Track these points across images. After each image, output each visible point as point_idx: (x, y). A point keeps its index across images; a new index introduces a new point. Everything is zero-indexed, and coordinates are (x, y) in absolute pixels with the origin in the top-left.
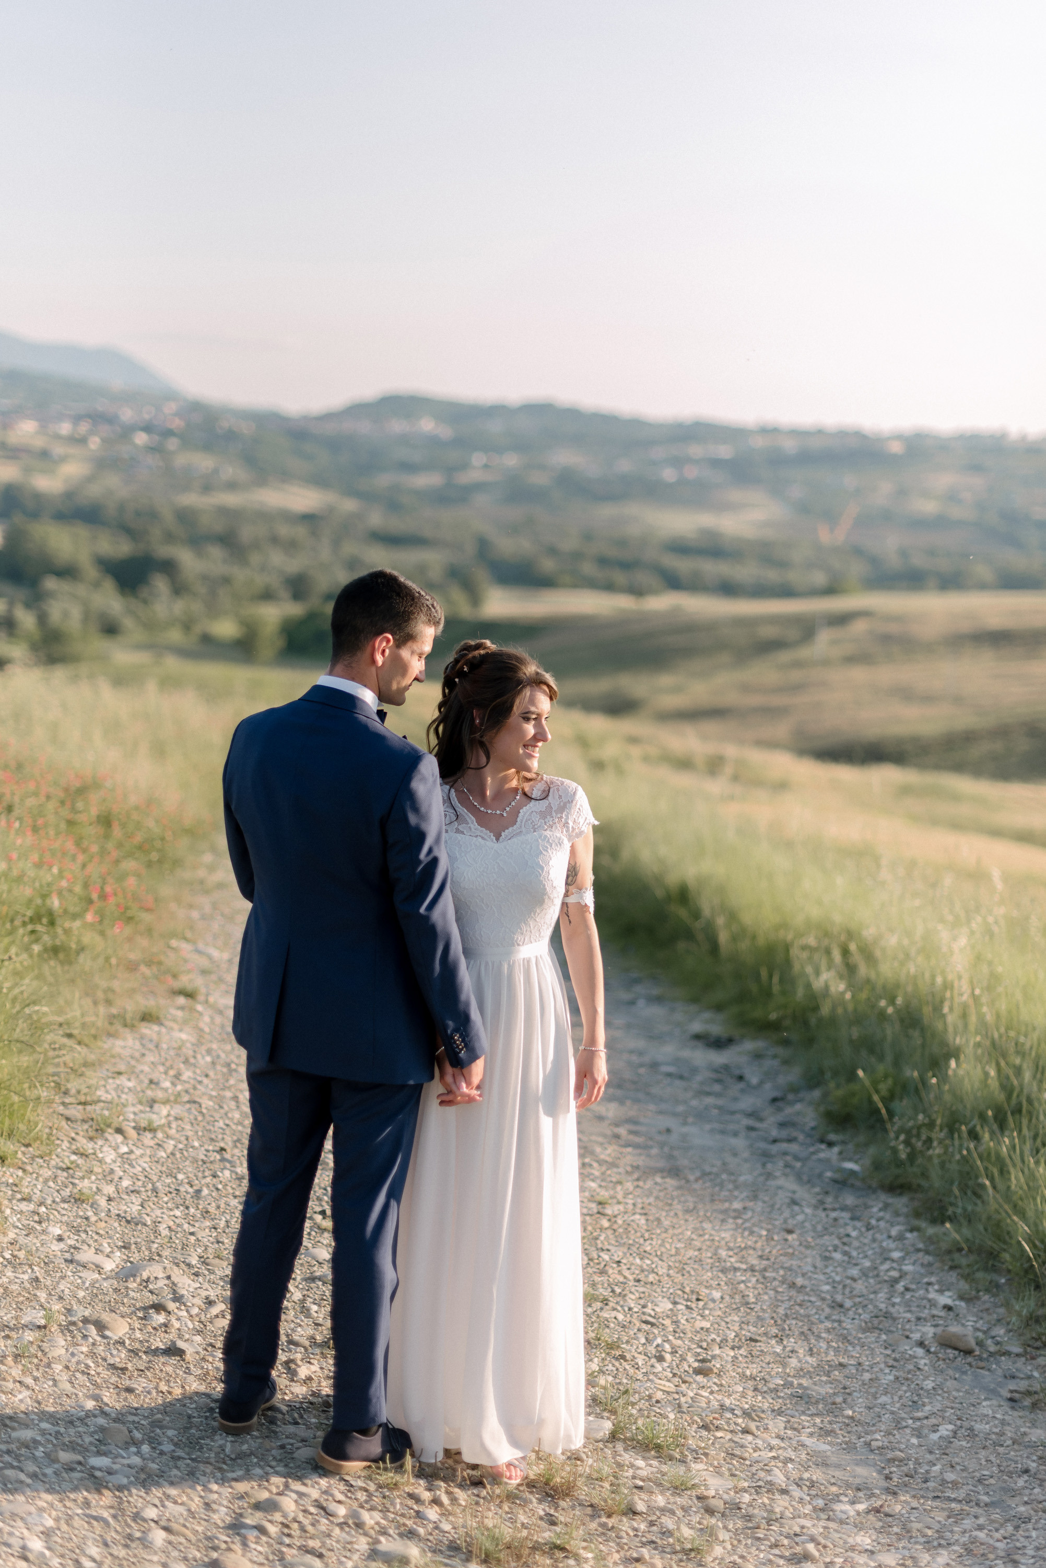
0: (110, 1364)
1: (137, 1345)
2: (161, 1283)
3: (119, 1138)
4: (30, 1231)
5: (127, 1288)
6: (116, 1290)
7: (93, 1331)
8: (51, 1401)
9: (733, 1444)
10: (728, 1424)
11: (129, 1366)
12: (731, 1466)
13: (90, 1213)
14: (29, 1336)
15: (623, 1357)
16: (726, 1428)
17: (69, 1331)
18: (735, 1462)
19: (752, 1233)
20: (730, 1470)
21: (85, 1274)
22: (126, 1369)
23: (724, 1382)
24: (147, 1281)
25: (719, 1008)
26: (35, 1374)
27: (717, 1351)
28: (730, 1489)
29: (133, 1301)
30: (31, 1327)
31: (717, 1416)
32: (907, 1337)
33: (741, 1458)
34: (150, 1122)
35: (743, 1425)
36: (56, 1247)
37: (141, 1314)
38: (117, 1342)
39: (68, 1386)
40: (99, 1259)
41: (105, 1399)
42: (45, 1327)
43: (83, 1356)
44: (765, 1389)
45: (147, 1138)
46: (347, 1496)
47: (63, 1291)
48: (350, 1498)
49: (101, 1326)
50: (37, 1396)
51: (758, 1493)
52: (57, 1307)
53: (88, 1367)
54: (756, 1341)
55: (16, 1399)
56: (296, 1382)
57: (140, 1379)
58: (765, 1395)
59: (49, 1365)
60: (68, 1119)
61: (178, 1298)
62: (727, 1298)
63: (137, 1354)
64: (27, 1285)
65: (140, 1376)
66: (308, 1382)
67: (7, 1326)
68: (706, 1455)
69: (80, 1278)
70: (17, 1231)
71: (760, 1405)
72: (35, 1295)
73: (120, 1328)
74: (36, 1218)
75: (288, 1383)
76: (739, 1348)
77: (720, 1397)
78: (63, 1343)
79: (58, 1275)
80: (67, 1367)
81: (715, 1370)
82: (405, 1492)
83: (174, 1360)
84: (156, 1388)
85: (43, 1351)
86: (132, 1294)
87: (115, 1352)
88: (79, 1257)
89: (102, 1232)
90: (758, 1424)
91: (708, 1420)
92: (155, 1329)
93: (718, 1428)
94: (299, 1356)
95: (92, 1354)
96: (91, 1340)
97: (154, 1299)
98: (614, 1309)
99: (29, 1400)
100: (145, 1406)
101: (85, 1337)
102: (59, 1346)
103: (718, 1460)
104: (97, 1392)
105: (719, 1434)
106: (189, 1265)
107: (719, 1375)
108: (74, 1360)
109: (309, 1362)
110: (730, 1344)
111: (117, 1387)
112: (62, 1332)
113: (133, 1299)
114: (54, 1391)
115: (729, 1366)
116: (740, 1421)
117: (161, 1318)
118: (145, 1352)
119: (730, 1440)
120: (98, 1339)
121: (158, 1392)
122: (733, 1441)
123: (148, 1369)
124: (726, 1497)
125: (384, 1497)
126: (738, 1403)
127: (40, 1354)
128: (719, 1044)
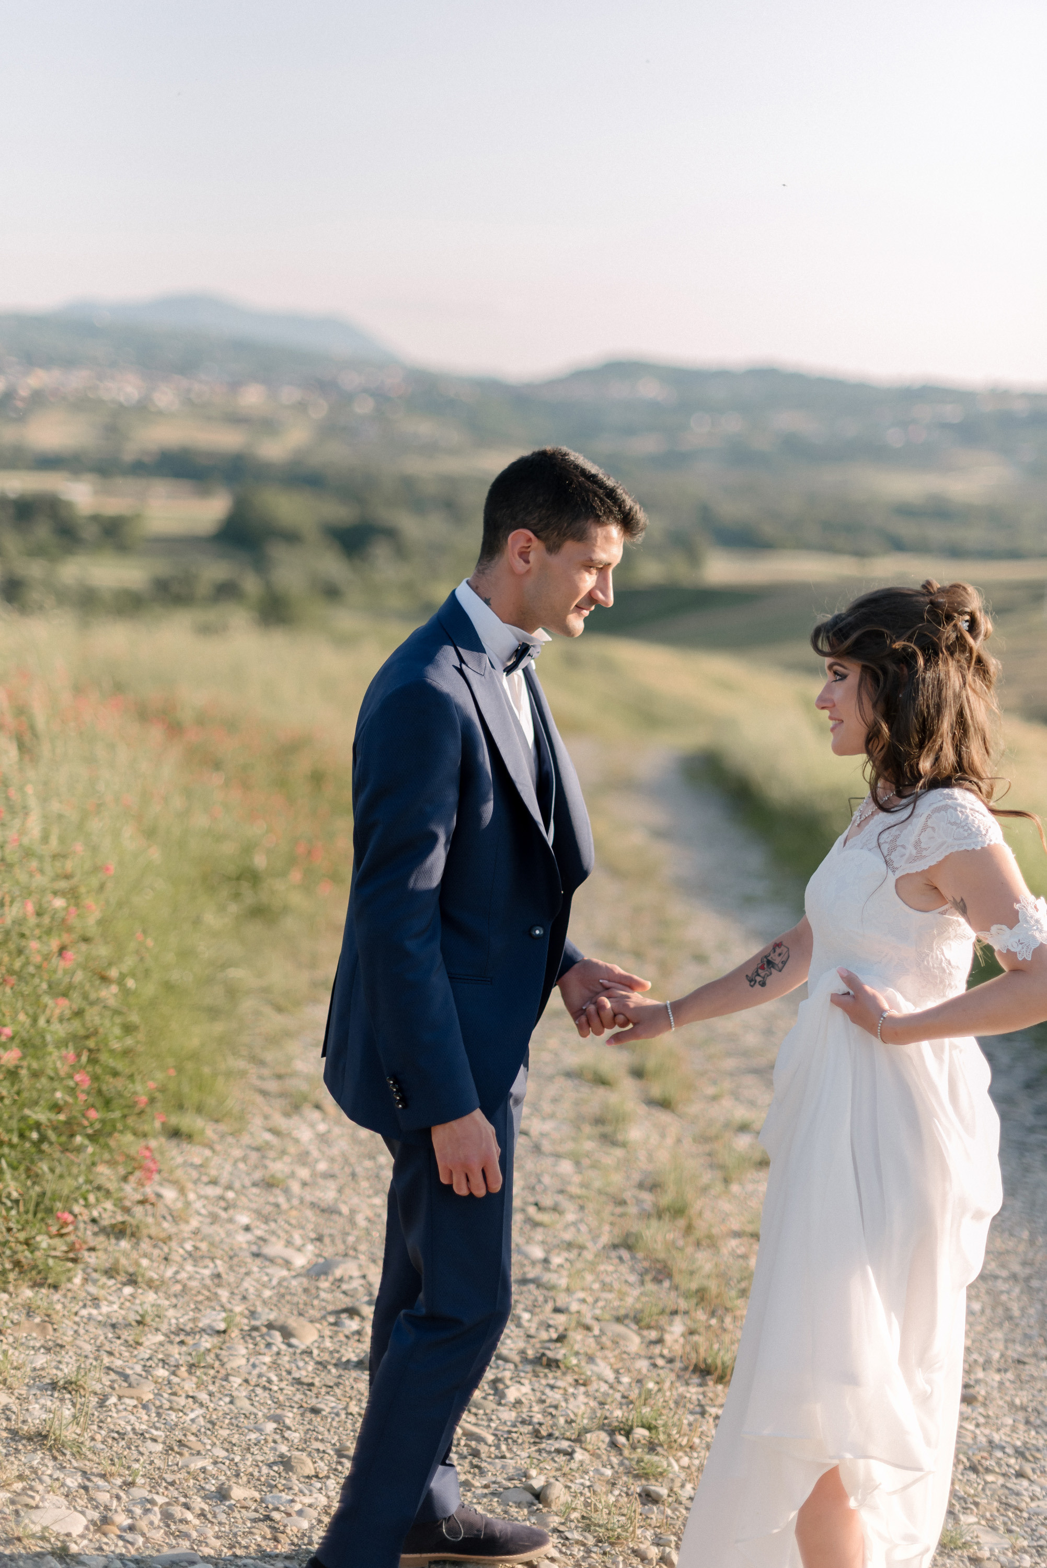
0: (294, 1379)
1: (326, 1357)
2: (356, 1283)
3: (317, 1115)
4: (214, 1219)
5: (318, 1288)
6: (306, 1290)
7: (277, 1337)
8: (227, 1421)
9: (1007, 1492)
10: (999, 1464)
11: (317, 1381)
12: (1006, 1519)
13: (281, 1200)
14: (207, 1342)
16: (997, 1470)
17: (253, 1338)
18: (1010, 1514)
19: (1011, 1235)
20: (1005, 1524)
21: (272, 1270)
22: (312, 1384)
23: (991, 1413)
24: (341, 1280)
26: (211, 1388)
27: (980, 1374)
28: (1007, 1549)
29: (324, 1304)
30: (209, 1331)
31: (985, 1454)
33: (1017, 1508)
35: (1017, 1468)
36: (242, 1238)
37: (332, 1319)
38: (303, 1352)
39: (246, 1403)
40: (289, 1253)
41: (288, 1422)
42: (224, 1332)
43: (265, 1368)
44: (1038, 1422)
46: (561, 1552)
47: (247, 1290)
48: (565, 1554)
49: (287, 1333)
50: (211, 1417)
51: (1040, 1555)
52: (238, 1308)
53: (270, 1381)
54: (1024, 1363)
55: (188, 1418)
56: (504, 1405)
57: (328, 1397)
58: (1041, 1431)
59: (226, 1378)
60: (263, 1093)
62: (988, 1312)
63: (325, 1367)
64: (208, 1282)
65: (328, 1393)
66: (517, 1405)
67: (182, 1330)
68: (976, 1504)
69: (267, 1274)
70: (200, 1219)
71: (1034, 1442)
72: (216, 1294)
73: (308, 1336)
74: (223, 1204)
75: (494, 1406)
76: (1006, 1371)
77: (987, 1431)
78: (243, 1351)
79: (243, 1270)
80: (246, 1381)
81: (980, 1399)
82: (629, 1548)
84: (345, 1408)
85: (220, 1360)
86: (323, 1295)
87: (301, 1364)
88: (268, 1250)
89: (293, 1221)
90: (1034, 1466)
91: (975, 1459)
92: (347, 1337)
93: (988, 1470)
94: (508, 1374)
95: (275, 1365)
96: (275, 1349)
97: (346, 1302)
99: (201, 1419)
100: (333, 1430)
101: (269, 1345)
102: (239, 1355)
103: (991, 1511)
104: (279, 1411)
105: (990, 1478)
107: (984, 1405)
108: (255, 1372)
109: (519, 1382)
110: (995, 1365)
111: (301, 1407)
112: (243, 1338)
113: (323, 1300)
114: (231, 1410)
115: (995, 1394)
116: (1012, 1461)
117: (354, 1325)
118: (336, 1365)
119: (1003, 1486)
120: (283, 1347)
121: (347, 1414)
122: (1007, 1487)
123: (337, 1385)
124: (1003, 1559)
125: (605, 1553)
126: (1008, 1439)
127: (217, 1364)
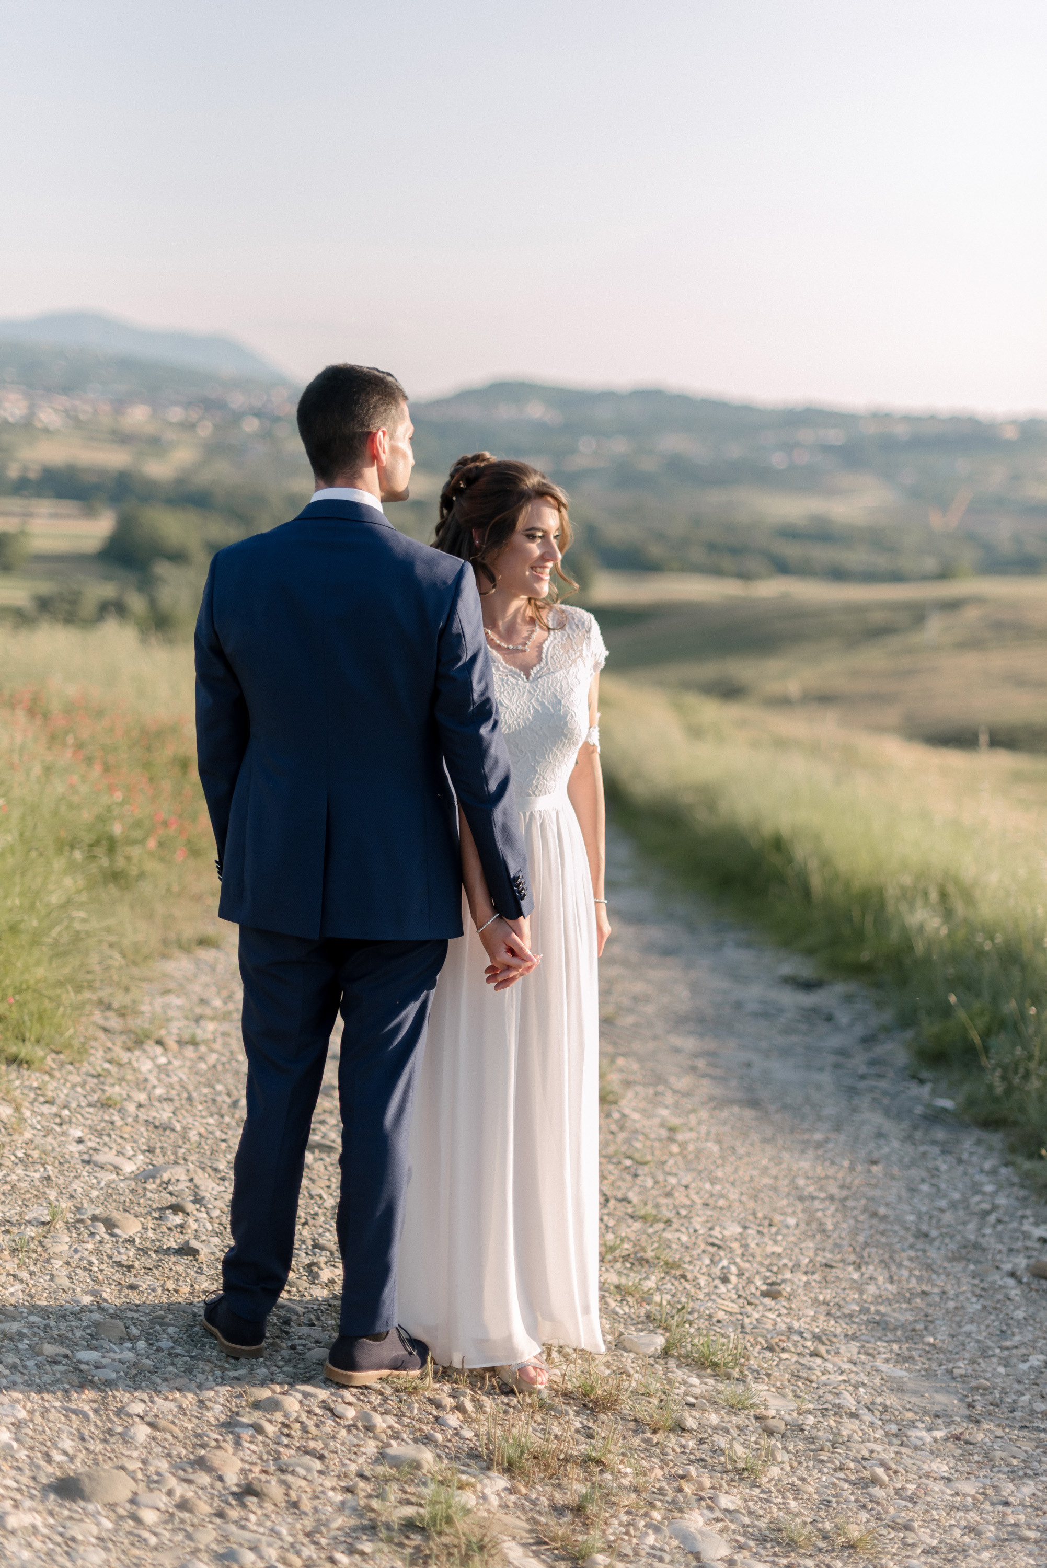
0: (115, 1262)
1: (148, 1244)
2: (182, 1186)
3: (159, 1050)
4: (48, 1132)
5: (145, 1189)
6: (133, 1191)
7: (101, 1228)
8: (45, 1295)
9: (799, 1367)
10: (795, 1346)
11: (137, 1264)
12: (795, 1388)
13: (116, 1118)
14: (31, 1231)
15: (684, 1277)
16: (793, 1349)
17: (76, 1228)
18: (800, 1384)
19: (833, 1163)
20: (794, 1391)
21: (101, 1174)
22: (133, 1266)
23: (793, 1306)
24: (168, 1182)
25: (810, 952)
26: (32, 1268)
27: (788, 1275)
28: (793, 1411)
29: (150, 1202)
30: (35, 1223)
31: (783, 1338)
32: (998, 1268)
33: (807, 1380)
34: (194, 1036)
35: (812, 1349)
36: (74, 1148)
37: (156, 1215)
38: (126, 1241)
39: (66, 1282)
40: (119, 1161)
41: (105, 1295)
42: (48, 1223)
43: (87, 1253)
44: (839, 1314)
45: (189, 1052)
46: (359, 1399)
47: (75, 1190)
48: (363, 1401)
49: (110, 1224)
50: (30, 1291)
51: (824, 1416)
52: (64, 1204)
53: (91, 1263)
54: (831, 1267)
55: (7, 1292)
56: (317, 1284)
57: (146, 1277)
58: (839, 1320)
59: (48, 1261)
60: (106, 1030)
61: (198, 1200)
62: (803, 1226)
63: (147, 1253)
64: (37, 1183)
65: (147, 1274)
66: (330, 1285)
67: (9, 1222)
68: (768, 1375)
69: (96, 1178)
70: (35, 1132)
71: (832, 1329)
72: (44, 1193)
73: (131, 1227)
74: (58, 1120)
75: (308, 1286)
76: (813, 1273)
77: (788, 1320)
78: (68, 1240)
79: (72, 1175)
80: (68, 1263)
81: (784, 1294)
82: (425, 1397)
83: (186, 1260)
84: (162, 1286)
85: (44, 1247)
86: (149, 1194)
87: (123, 1250)
88: (98, 1158)
89: (126, 1136)
90: (829, 1348)
91: (773, 1342)
92: (170, 1229)
93: (783, 1350)
94: (323, 1260)
95: (98, 1251)
96: (98, 1238)
97: (173, 1200)
98: (678, 1230)
99: (20, 1293)
100: (148, 1302)
101: (92, 1234)
102: (62, 1243)
103: (782, 1381)
104: (97, 1287)
105: (784, 1356)
106: (216, 1170)
107: (789, 1299)
108: (77, 1256)
109: (334, 1266)
110: (803, 1269)
111: (120, 1284)
112: (68, 1229)
113: (150, 1199)
114: (50, 1286)
115: (801, 1291)
116: (809, 1344)
117: (178, 1219)
118: (156, 1251)
119: (796, 1362)
120: (107, 1237)
121: (163, 1290)
122: (800, 1363)
123: (157, 1267)
124: (787, 1417)
125: (401, 1401)
126: (807, 1327)
127: (40, 1249)
128: (808, 986)
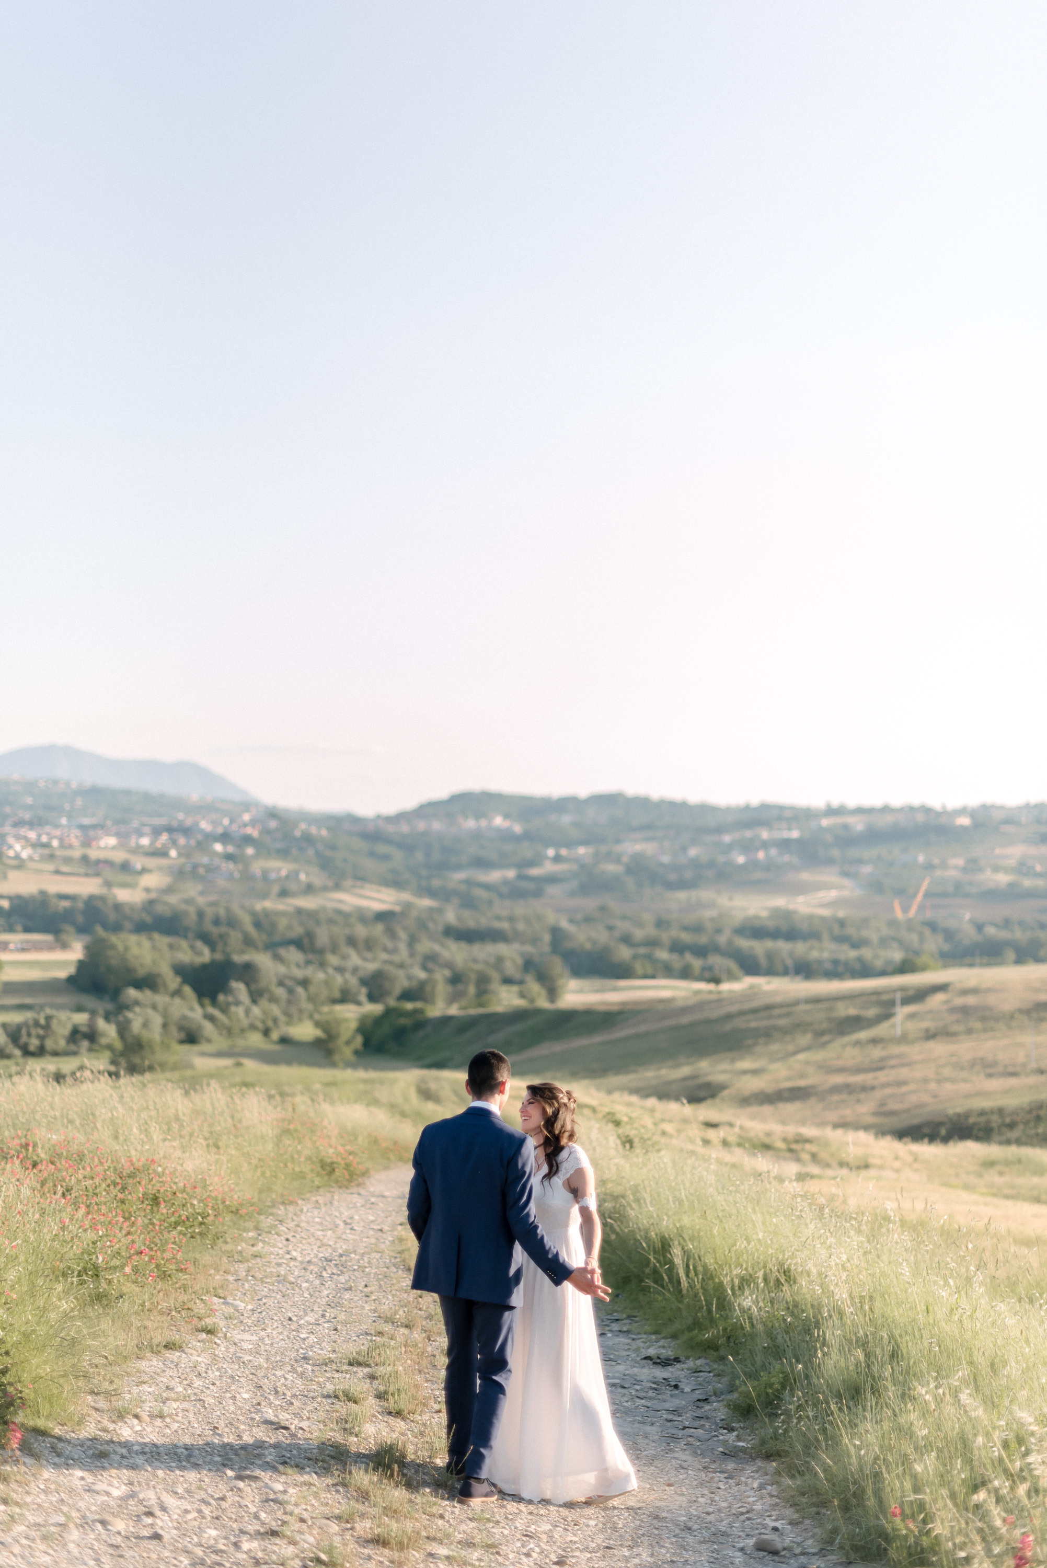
1: (130, 1534)
2: (153, 1501)
3: (136, 1421)
5: (127, 1504)
6: (119, 1506)
7: (99, 1526)
15: (498, 1553)
17: (83, 1527)
21: (97, 1497)
24: (143, 1500)
25: (674, 1336)
29: (131, 1512)
32: (734, 1547)
34: (161, 1411)
37: (135, 1518)
38: (116, 1532)
40: (110, 1489)
42: (64, 1524)
43: (90, 1540)
45: (158, 1422)
47: (80, 1506)
49: (103, 1523)
52: (74, 1514)
53: (92, 1544)
54: (611, 1549)
59: (65, 1544)
60: (97, 1409)
61: (164, 1509)
63: (129, 1539)
64: (55, 1503)
67: (38, 1524)
69: (94, 1499)
72: (60, 1508)
73: (120, 1525)
78: (78, 1533)
80: (78, 1545)
83: (154, 1542)
86: (130, 1507)
87: (114, 1538)
92: (144, 1526)
95: (97, 1539)
96: (97, 1531)
97: (147, 1510)
98: (504, 1528)
101: (93, 1530)
102: (74, 1534)
106: (176, 1493)
108: (84, 1541)
110: (590, 1550)
112: (77, 1527)
113: (131, 1510)
117: (149, 1520)
120: (103, 1531)
128: (665, 1363)
